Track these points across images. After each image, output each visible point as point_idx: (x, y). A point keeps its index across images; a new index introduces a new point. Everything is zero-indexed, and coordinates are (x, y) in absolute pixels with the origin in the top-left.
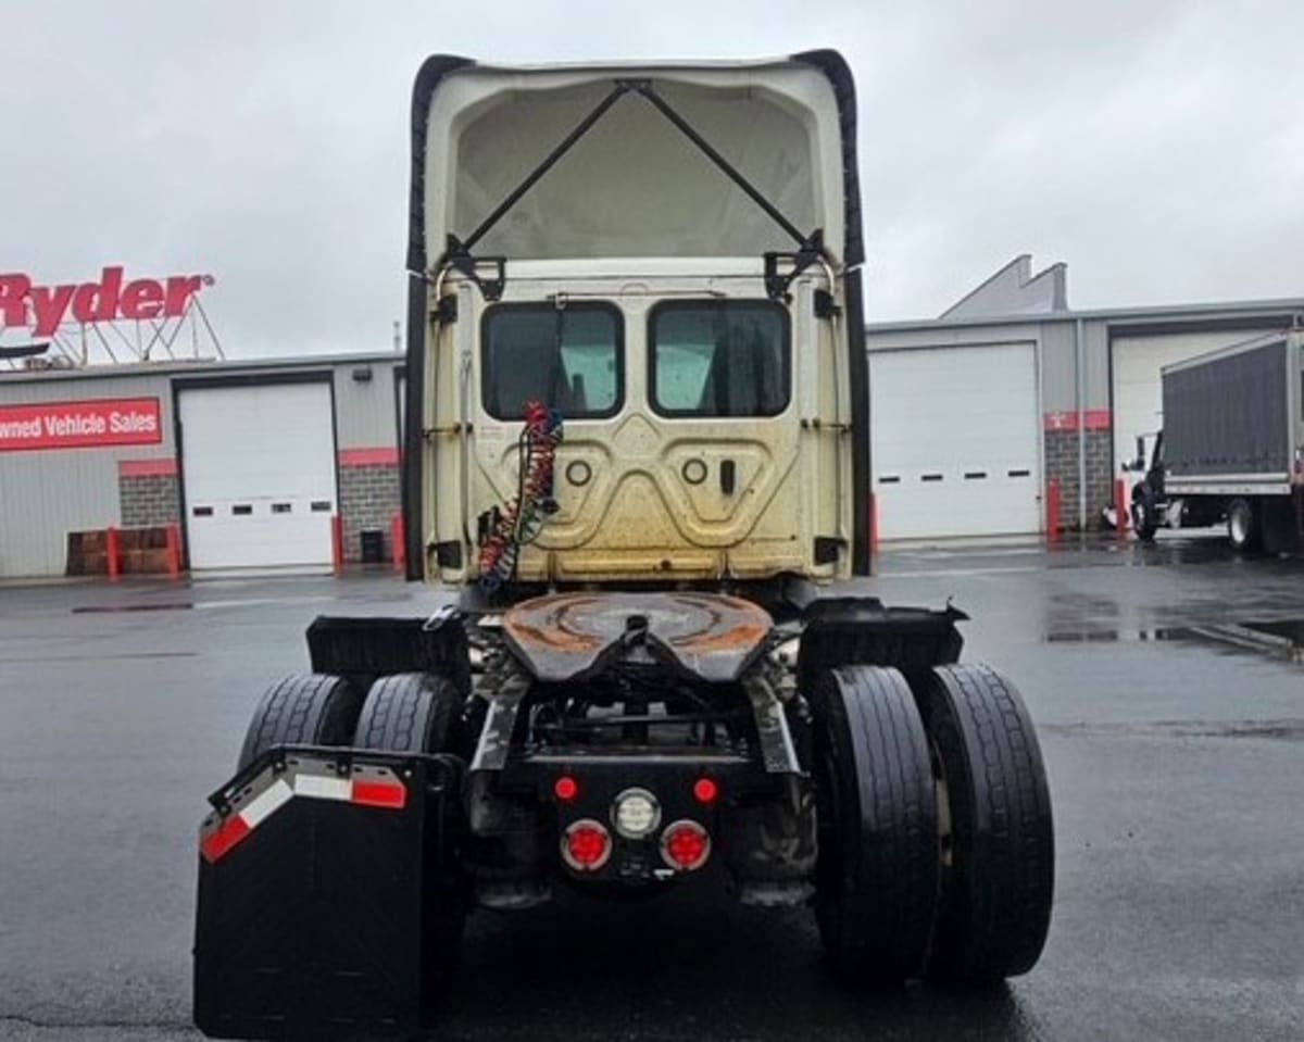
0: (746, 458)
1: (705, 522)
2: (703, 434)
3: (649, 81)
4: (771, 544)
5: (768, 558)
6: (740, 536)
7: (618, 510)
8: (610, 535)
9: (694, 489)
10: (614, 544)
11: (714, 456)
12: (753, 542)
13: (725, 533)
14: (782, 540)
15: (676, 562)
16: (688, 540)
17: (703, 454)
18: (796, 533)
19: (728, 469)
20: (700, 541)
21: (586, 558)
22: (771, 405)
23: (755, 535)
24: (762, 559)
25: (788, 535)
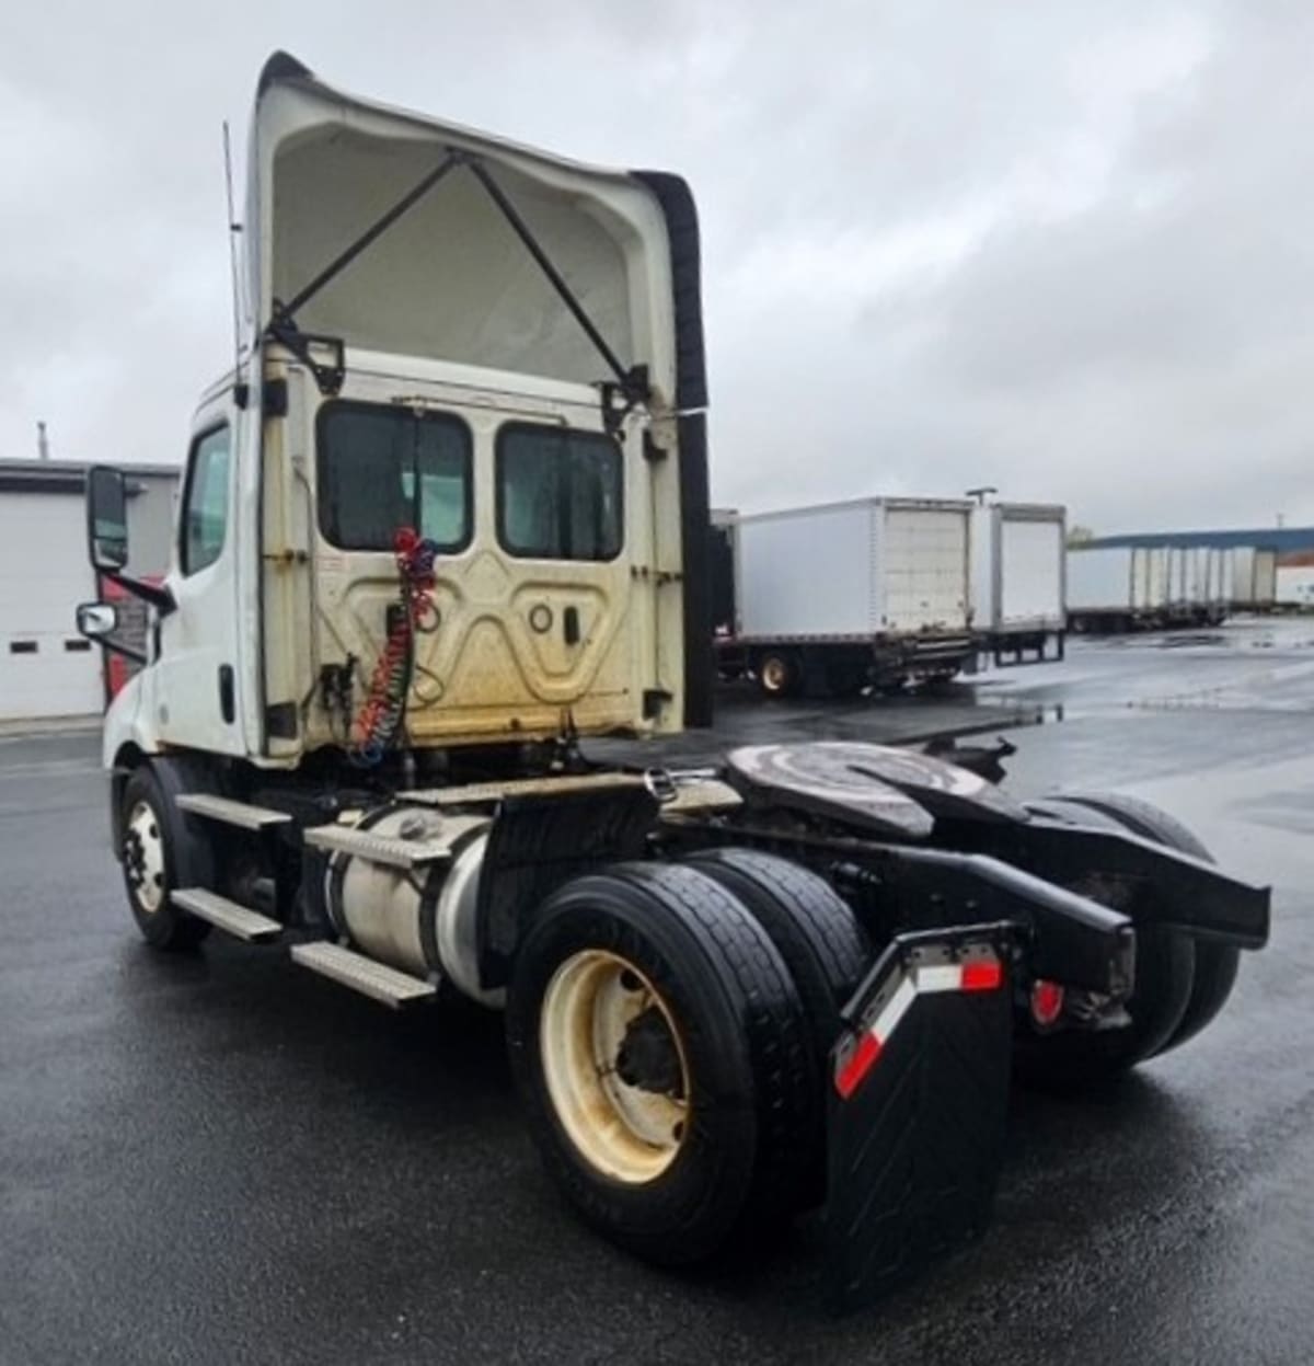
0: (586, 604)
1: (550, 675)
2: (549, 578)
3: (481, 156)
4: (607, 698)
5: (605, 713)
6: (581, 690)
7: (468, 664)
8: (459, 692)
9: (541, 638)
10: (464, 701)
11: (558, 601)
12: (592, 696)
13: (568, 686)
14: (617, 694)
15: (527, 720)
16: (535, 695)
17: (548, 598)
18: (627, 686)
19: (571, 616)
20: (548, 697)
21: (436, 719)
22: (608, 550)
23: (595, 690)
24: (599, 714)
25: (620, 689)
